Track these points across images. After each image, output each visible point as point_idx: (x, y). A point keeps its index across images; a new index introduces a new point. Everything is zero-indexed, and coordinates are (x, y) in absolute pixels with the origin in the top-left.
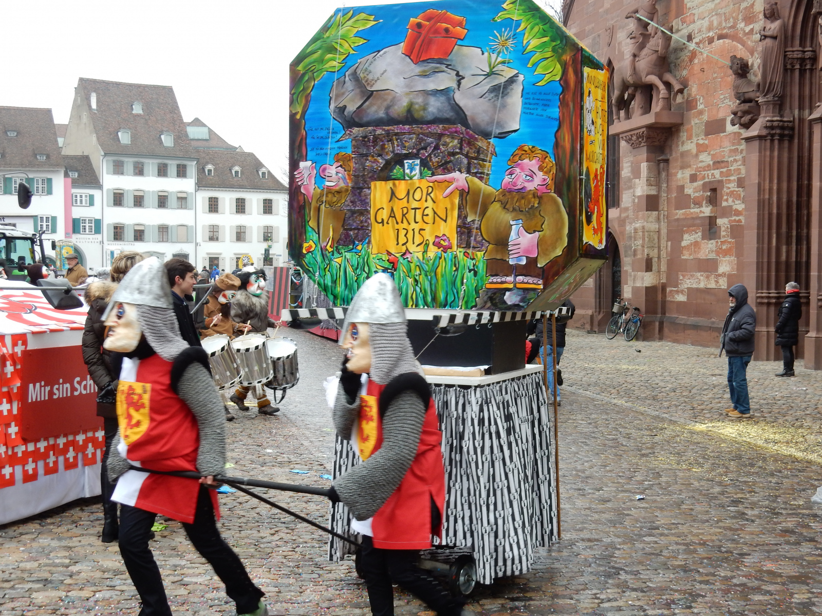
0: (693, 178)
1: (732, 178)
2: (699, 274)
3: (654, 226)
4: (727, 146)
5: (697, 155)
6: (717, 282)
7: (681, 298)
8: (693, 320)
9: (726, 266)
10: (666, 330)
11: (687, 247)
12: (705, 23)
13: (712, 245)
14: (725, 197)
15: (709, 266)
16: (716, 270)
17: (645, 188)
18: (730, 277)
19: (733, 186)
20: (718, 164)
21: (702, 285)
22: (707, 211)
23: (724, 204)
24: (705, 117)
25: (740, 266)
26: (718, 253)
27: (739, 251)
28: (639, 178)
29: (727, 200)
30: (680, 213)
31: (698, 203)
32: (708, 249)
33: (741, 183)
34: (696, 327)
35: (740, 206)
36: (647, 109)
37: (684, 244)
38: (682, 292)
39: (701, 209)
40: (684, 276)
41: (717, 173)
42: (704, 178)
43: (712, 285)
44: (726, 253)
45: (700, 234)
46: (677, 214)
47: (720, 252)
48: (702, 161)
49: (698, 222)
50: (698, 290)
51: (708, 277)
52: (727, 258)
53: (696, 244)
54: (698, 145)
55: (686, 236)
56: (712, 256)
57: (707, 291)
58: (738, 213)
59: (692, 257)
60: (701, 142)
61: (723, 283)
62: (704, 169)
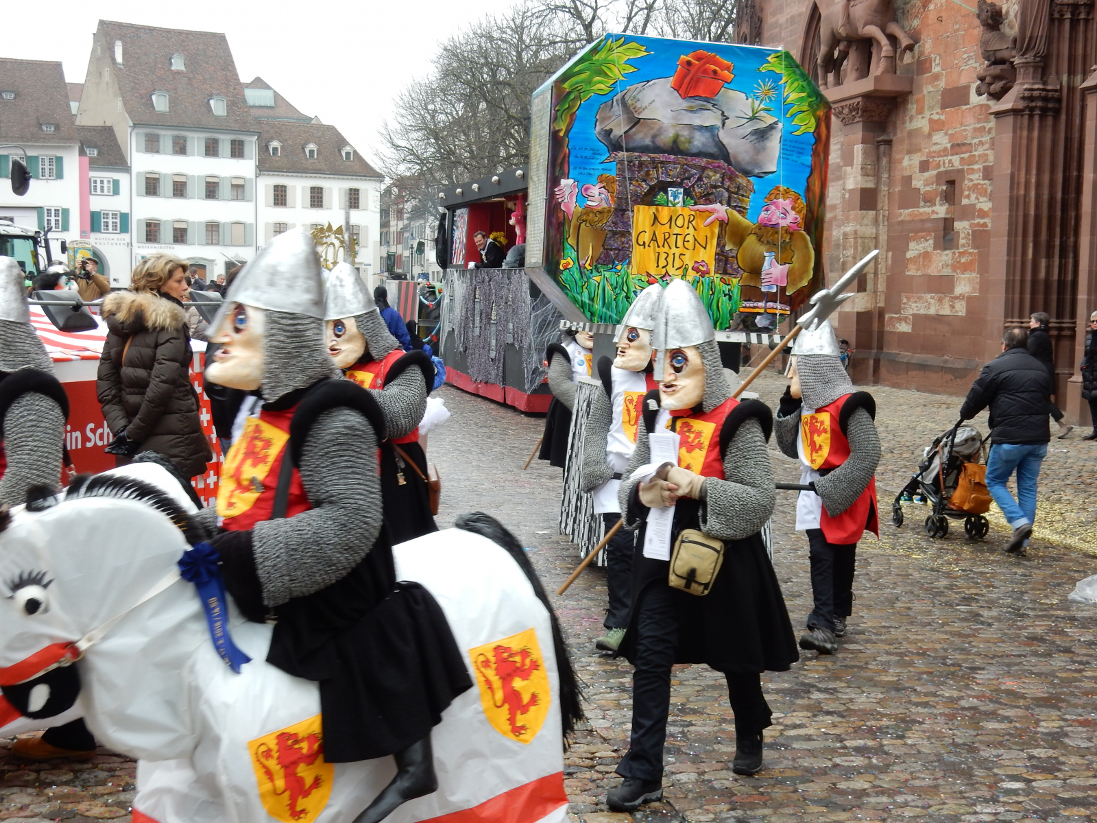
0: (924, 166)
1: (976, 167)
2: (928, 296)
3: (870, 231)
4: (971, 123)
5: (929, 136)
6: (952, 307)
7: (904, 328)
8: (919, 357)
9: (965, 285)
10: (883, 371)
11: (914, 260)
13: (946, 256)
14: (966, 193)
15: (942, 286)
16: (952, 291)
17: (859, 178)
18: (970, 300)
19: (976, 178)
20: (957, 147)
21: (932, 311)
22: (941, 210)
23: (965, 202)
24: (942, 84)
25: (984, 285)
26: (954, 268)
27: (982, 265)
28: (852, 165)
29: (968, 197)
30: (905, 214)
31: (929, 201)
32: (941, 262)
33: (987, 173)
34: (923, 367)
35: (986, 205)
36: (864, 71)
37: (909, 255)
38: (905, 319)
39: (934, 208)
40: (908, 299)
41: (956, 160)
42: (938, 166)
43: (946, 311)
44: (965, 268)
45: (931, 242)
46: (901, 215)
47: (957, 266)
48: (936, 144)
49: (929, 225)
50: (927, 317)
51: (940, 300)
52: (967, 275)
53: (926, 255)
54: (931, 121)
55: (912, 245)
56: (947, 272)
57: (938, 318)
58: (982, 214)
59: (919, 273)
60: (936, 117)
61: (961, 309)
62: (939, 154)
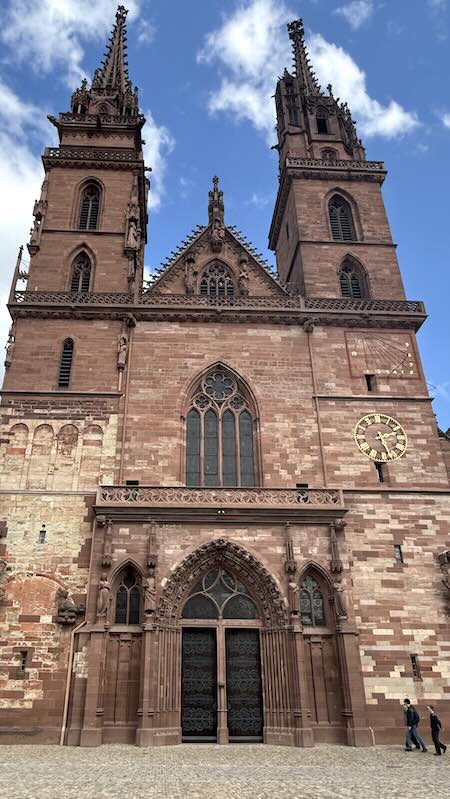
0: (4, 644)
1: (43, 647)
4: (40, 630)
5: (9, 632)
6: (22, 704)
9: (31, 695)
12: (26, 565)
13: (20, 682)
14: (35, 657)
15: (14, 695)
16: (22, 697)
18: (35, 702)
19: (43, 651)
20: (28, 638)
21: (5, 706)
22: (16, 663)
23: (34, 660)
24: (20, 613)
25: (47, 695)
26: (24, 687)
27: (46, 686)
29: (37, 659)
31: (6, 658)
32: (14, 685)
33: (51, 650)
35: (48, 663)
39: (10, 662)
41: (28, 643)
42: (15, 644)
43: (17, 705)
44: (33, 688)
45: (6, 676)
47: (27, 687)
49: (5, 669)
51: (12, 702)
52: (34, 691)
54: (10, 626)
56: (21, 689)
57: (10, 710)
58: (47, 666)
60: (14, 625)
61: (28, 705)
62: (16, 640)
